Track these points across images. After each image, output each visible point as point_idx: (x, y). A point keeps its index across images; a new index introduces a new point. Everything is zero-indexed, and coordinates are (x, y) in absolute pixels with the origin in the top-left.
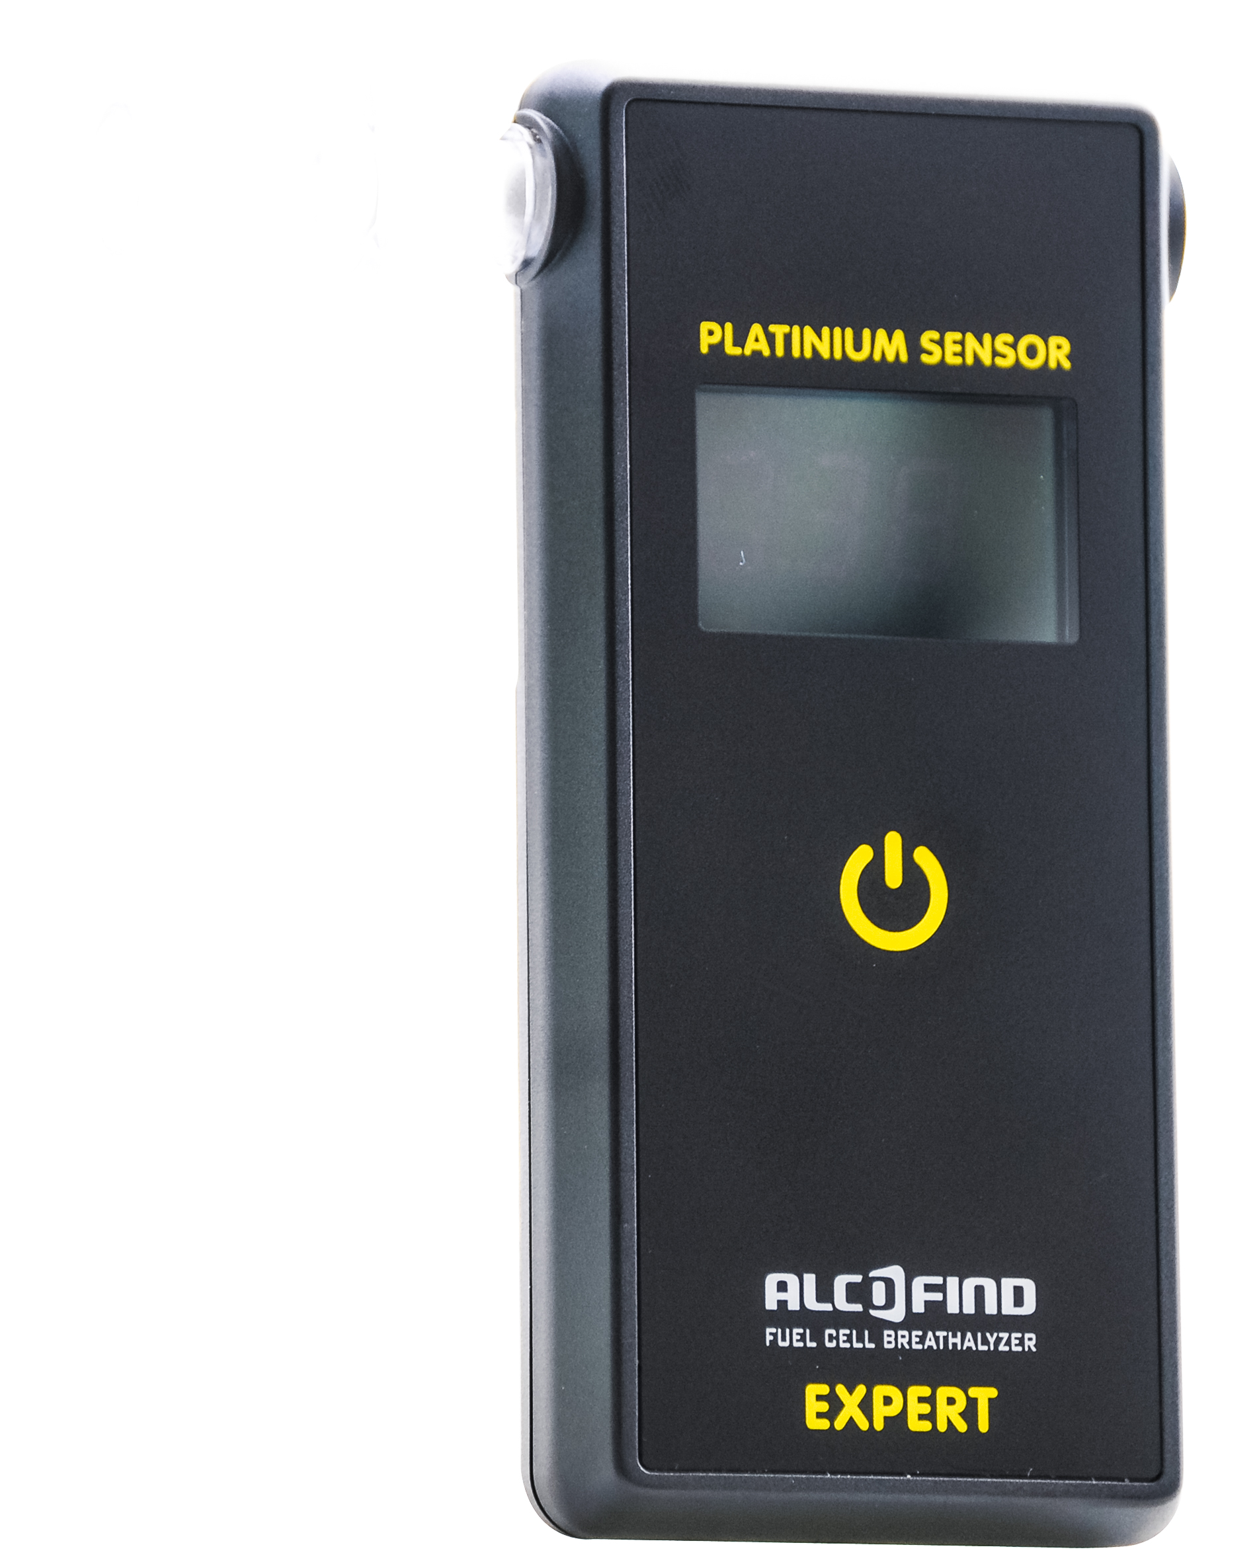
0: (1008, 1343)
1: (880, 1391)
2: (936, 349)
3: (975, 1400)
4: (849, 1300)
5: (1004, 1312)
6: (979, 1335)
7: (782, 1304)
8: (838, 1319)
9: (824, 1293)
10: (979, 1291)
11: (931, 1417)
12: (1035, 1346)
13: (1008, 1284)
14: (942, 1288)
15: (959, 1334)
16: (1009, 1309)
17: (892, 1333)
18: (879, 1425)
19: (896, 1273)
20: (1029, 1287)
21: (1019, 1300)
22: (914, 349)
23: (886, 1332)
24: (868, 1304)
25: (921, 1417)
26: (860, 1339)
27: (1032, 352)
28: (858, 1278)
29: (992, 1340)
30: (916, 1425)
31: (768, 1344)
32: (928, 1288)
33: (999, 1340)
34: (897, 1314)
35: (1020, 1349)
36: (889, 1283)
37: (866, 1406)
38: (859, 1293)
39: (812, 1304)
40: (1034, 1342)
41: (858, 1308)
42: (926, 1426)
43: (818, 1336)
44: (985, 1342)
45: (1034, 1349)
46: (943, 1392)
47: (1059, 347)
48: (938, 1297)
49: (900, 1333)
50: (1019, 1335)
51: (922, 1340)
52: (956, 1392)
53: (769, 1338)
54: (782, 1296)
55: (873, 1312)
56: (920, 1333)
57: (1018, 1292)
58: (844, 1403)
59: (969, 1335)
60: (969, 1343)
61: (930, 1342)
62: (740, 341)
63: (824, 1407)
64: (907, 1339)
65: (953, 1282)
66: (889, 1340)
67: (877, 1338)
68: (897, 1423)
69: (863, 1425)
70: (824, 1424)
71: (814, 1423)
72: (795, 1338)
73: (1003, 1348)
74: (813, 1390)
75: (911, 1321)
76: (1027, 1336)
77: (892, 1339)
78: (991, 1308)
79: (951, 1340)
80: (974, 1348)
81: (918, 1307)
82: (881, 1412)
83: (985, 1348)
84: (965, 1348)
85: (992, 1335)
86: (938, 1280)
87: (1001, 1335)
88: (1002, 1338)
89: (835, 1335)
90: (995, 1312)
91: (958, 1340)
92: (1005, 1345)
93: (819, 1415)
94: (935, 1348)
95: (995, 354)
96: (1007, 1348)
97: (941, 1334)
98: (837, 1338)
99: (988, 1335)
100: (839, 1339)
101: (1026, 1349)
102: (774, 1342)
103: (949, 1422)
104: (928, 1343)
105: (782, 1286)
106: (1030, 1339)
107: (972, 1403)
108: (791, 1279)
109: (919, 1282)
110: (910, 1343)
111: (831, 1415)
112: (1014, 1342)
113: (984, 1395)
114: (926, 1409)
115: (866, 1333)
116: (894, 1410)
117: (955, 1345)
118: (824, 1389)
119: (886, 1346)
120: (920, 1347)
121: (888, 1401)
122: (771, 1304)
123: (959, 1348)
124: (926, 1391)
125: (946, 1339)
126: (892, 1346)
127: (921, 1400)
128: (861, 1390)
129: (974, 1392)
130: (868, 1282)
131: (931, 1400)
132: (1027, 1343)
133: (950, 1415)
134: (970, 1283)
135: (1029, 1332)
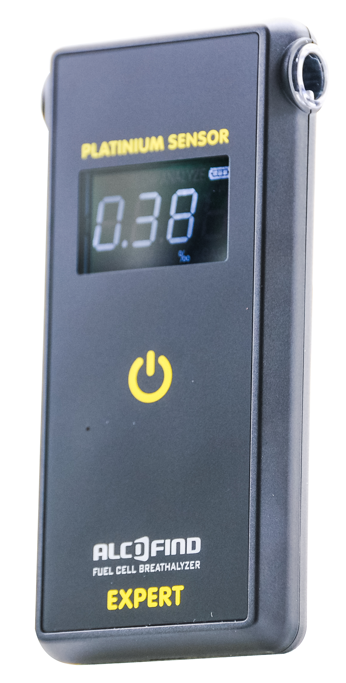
0: (189, 566)
1: (138, 591)
2: (174, 142)
3: (175, 591)
4: (127, 553)
5: (188, 553)
6: (177, 563)
7: (101, 557)
8: (122, 562)
9: (117, 551)
10: (178, 544)
11: (157, 600)
12: (200, 566)
13: (190, 540)
14: (163, 545)
15: (169, 564)
16: (190, 551)
17: (143, 566)
18: (136, 606)
19: (145, 540)
20: (198, 540)
21: (194, 548)
22: (166, 143)
23: (140, 566)
24: (134, 555)
25: (153, 601)
26: (130, 569)
27: (213, 138)
28: (130, 544)
29: (182, 565)
30: (151, 604)
31: (94, 575)
32: (158, 545)
33: (185, 565)
34: (145, 558)
35: (193, 568)
36: (142, 544)
37: (132, 598)
38: (131, 550)
39: (113, 557)
40: (199, 564)
41: (130, 556)
42: (155, 605)
43: (114, 570)
44: (180, 566)
45: (199, 568)
46: (163, 589)
47: (224, 134)
48: (161, 549)
49: (146, 565)
50: (193, 562)
51: (155, 568)
52: (167, 589)
53: (94, 573)
54: (100, 554)
55: (136, 558)
56: (154, 565)
57: (194, 543)
58: (123, 597)
59: (173, 564)
60: (173, 567)
61: (158, 568)
62: (98, 150)
63: (115, 600)
64: (149, 568)
65: (168, 541)
66: (142, 569)
67: (137, 569)
68: (144, 604)
69: (130, 606)
70: (115, 607)
71: (111, 607)
72: (104, 572)
73: (187, 568)
74: (111, 593)
75: (151, 560)
76: (197, 562)
77: (143, 568)
78: (182, 552)
79: (166, 567)
80: (175, 570)
81: (154, 554)
82: (138, 600)
83: (179, 569)
84: (171, 570)
85: (182, 563)
86: (162, 541)
87: (186, 563)
88: (186, 564)
89: (120, 569)
90: (184, 553)
91: (169, 567)
92: (188, 567)
93: (114, 603)
94: (160, 571)
95: (198, 140)
96: (188, 568)
97: (162, 564)
98: (121, 570)
99: (181, 563)
100: (122, 570)
101: (196, 568)
102: (97, 574)
103: (164, 602)
104: (157, 569)
105: (101, 550)
106: (198, 563)
107: (174, 593)
108: (104, 546)
109: (155, 543)
110: (150, 569)
111: (118, 603)
112: (191, 565)
113: (178, 589)
114: (155, 597)
115: (133, 567)
116: (142, 599)
117: (168, 568)
118: (115, 592)
119: (140, 572)
120: (153, 571)
121: (140, 595)
122: (96, 558)
123: (169, 570)
124: (155, 589)
125: (164, 566)
126: (142, 572)
127: (154, 593)
128: (130, 591)
129: (174, 588)
130: (134, 545)
131: (157, 593)
132: (196, 565)
133: (165, 599)
134: (175, 541)
135: (197, 560)
